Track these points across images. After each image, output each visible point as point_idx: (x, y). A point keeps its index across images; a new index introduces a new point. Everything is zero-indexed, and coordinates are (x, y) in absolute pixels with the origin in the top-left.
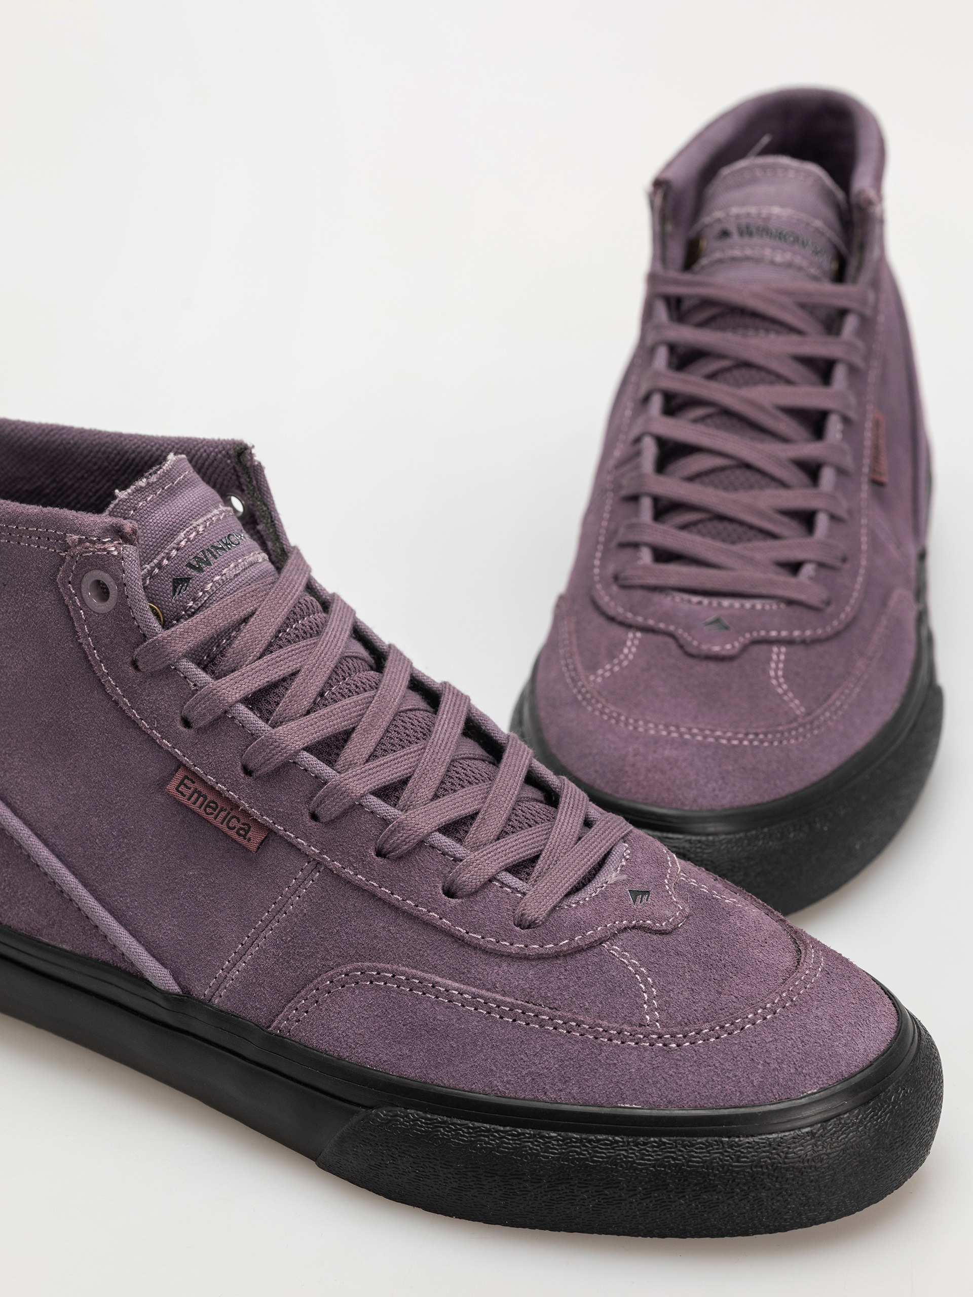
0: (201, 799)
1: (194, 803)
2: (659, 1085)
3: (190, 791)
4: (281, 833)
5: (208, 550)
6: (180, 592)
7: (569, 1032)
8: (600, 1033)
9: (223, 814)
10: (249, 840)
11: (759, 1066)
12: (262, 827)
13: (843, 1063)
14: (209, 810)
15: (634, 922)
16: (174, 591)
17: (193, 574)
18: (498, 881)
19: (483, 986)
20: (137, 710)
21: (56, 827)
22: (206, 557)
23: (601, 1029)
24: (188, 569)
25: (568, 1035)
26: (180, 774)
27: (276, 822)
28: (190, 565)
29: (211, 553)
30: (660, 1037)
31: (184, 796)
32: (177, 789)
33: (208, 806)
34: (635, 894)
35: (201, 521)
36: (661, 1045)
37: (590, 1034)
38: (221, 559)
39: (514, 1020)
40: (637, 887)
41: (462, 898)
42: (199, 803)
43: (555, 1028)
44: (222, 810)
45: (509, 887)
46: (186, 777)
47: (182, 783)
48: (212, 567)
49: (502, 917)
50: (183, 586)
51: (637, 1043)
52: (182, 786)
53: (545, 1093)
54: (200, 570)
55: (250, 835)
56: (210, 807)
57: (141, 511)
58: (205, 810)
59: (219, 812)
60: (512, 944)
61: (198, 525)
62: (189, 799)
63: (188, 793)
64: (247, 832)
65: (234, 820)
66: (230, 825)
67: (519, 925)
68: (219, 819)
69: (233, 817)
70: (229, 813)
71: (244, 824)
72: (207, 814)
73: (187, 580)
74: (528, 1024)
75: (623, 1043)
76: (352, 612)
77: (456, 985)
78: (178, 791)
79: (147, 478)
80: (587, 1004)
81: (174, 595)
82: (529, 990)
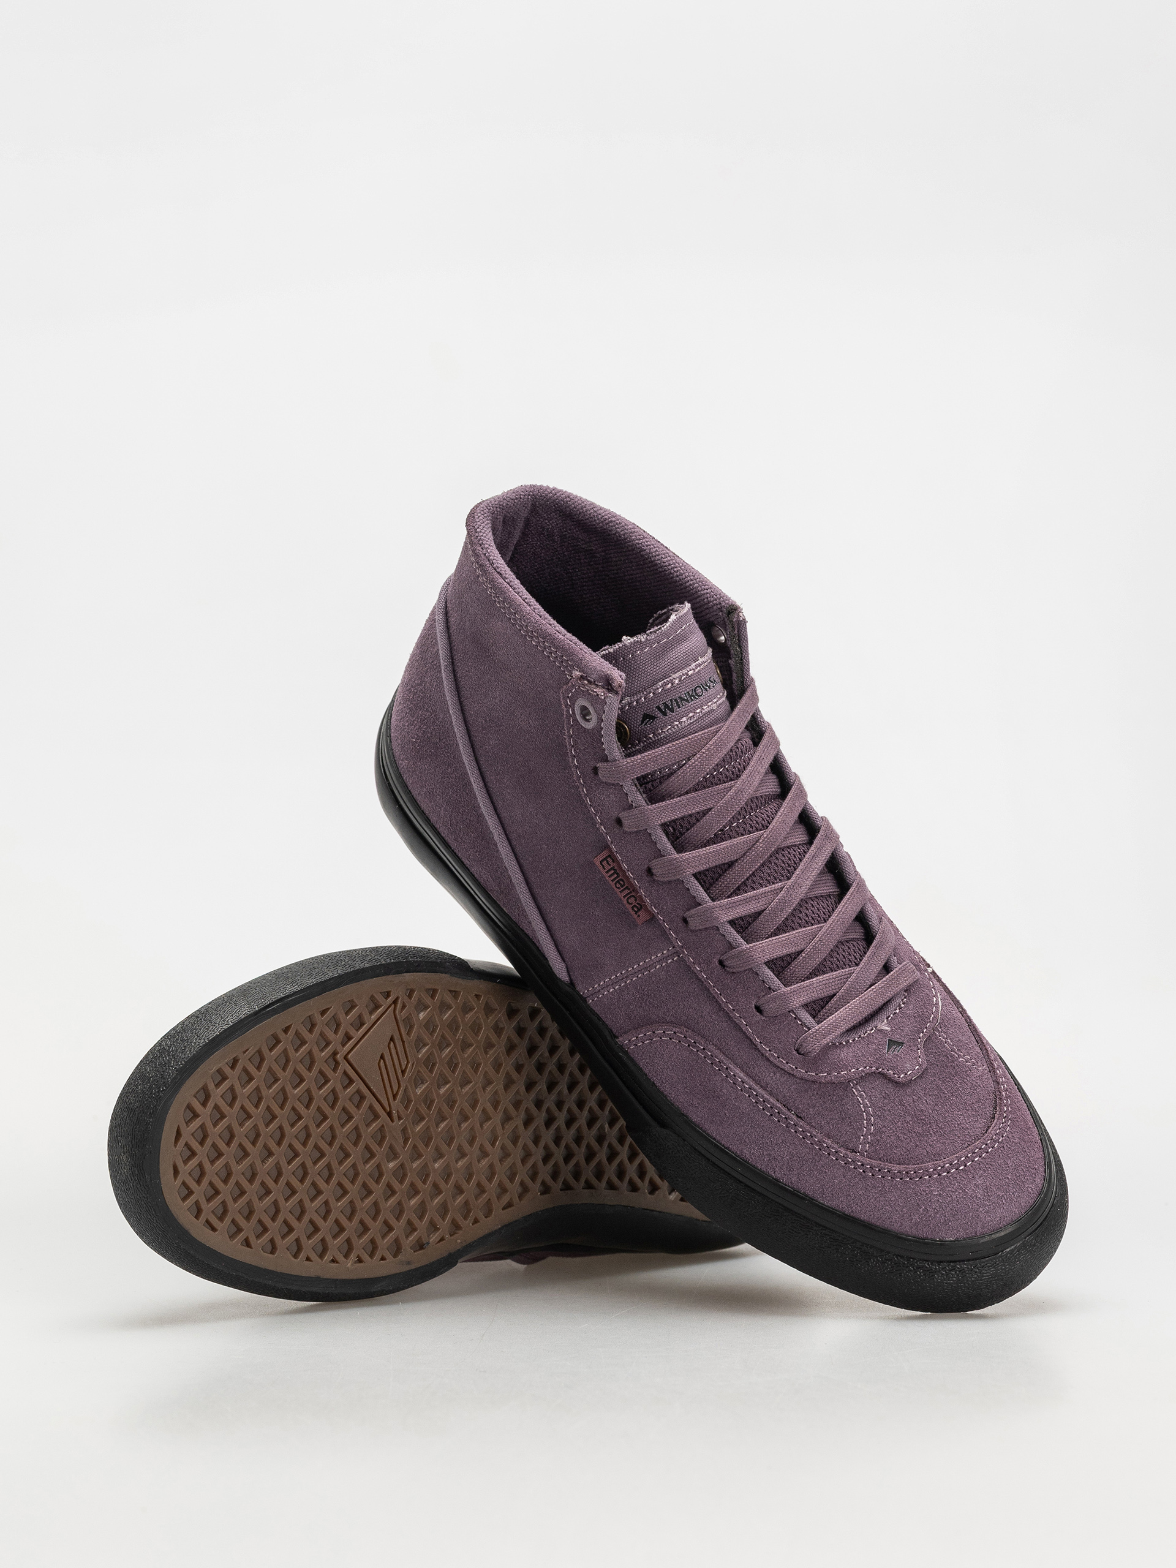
0: (616, 876)
1: (609, 877)
2: (849, 1198)
3: (610, 868)
4: (661, 922)
5: (676, 700)
6: (646, 724)
7: (804, 1138)
8: (824, 1147)
9: (627, 891)
10: (639, 916)
11: (921, 1210)
12: (650, 913)
13: (980, 1224)
14: (618, 885)
15: (880, 1070)
16: (642, 722)
17: (659, 715)
18: (794, 1014)
19: (758, 1083)
20: (589, 799)
21: (519, 836)
22: (672, 705)
23: (825, 1145)
24: (657, 710)
25: (803, 1140)
26: (605, 854)
27: (659, 913)
28: (658, 708)
29: (677, 703)
30: (862, 1165)
31: (605, 869)
32: (601, 862)
33: (618, 882)
34: (892, 1043)
35: (677, 675)
36: (861, 1171)
37: (817, 1145)
38: (682, 709)
39: (771, 1115)
40: (897, 1037)
41: (766, 1017)
42: (613, 878)
43: (796, 1132)
44: (627, 888)
45: (800, 1021)
46: (609, 856)
47: (605, 859)
48: (674, 714)
49: (788, 1041)
50: (649, 720)
51: (846, 1164)
52: (605, 862)
53: (775, 1172)
54: (665, 714)
55: (640, 913)
56: (620, 883)
57: (636, 658)
58: (616, 884)
59: (625, 889)
60: (787, 1063)
61: (674, 679)
62: (607, 872)
63: (608, 867)
64: (639, 910)
65: (633, 899)
66: (630, 901)
67: (797, 1051)
68: (623, 894)
69: (633, 896)
70: (631, 892)
71: (638, 904)
72: (616, 887)
73: (653, 718)
74: (779, 1121)
75: (837, 1159)
76: (777, 743)
77: (742, 1075)
78: (601, 864)
79: (648, 635)
80: (823, 1122)
81: (642, 724)
82: (788, 1098)
